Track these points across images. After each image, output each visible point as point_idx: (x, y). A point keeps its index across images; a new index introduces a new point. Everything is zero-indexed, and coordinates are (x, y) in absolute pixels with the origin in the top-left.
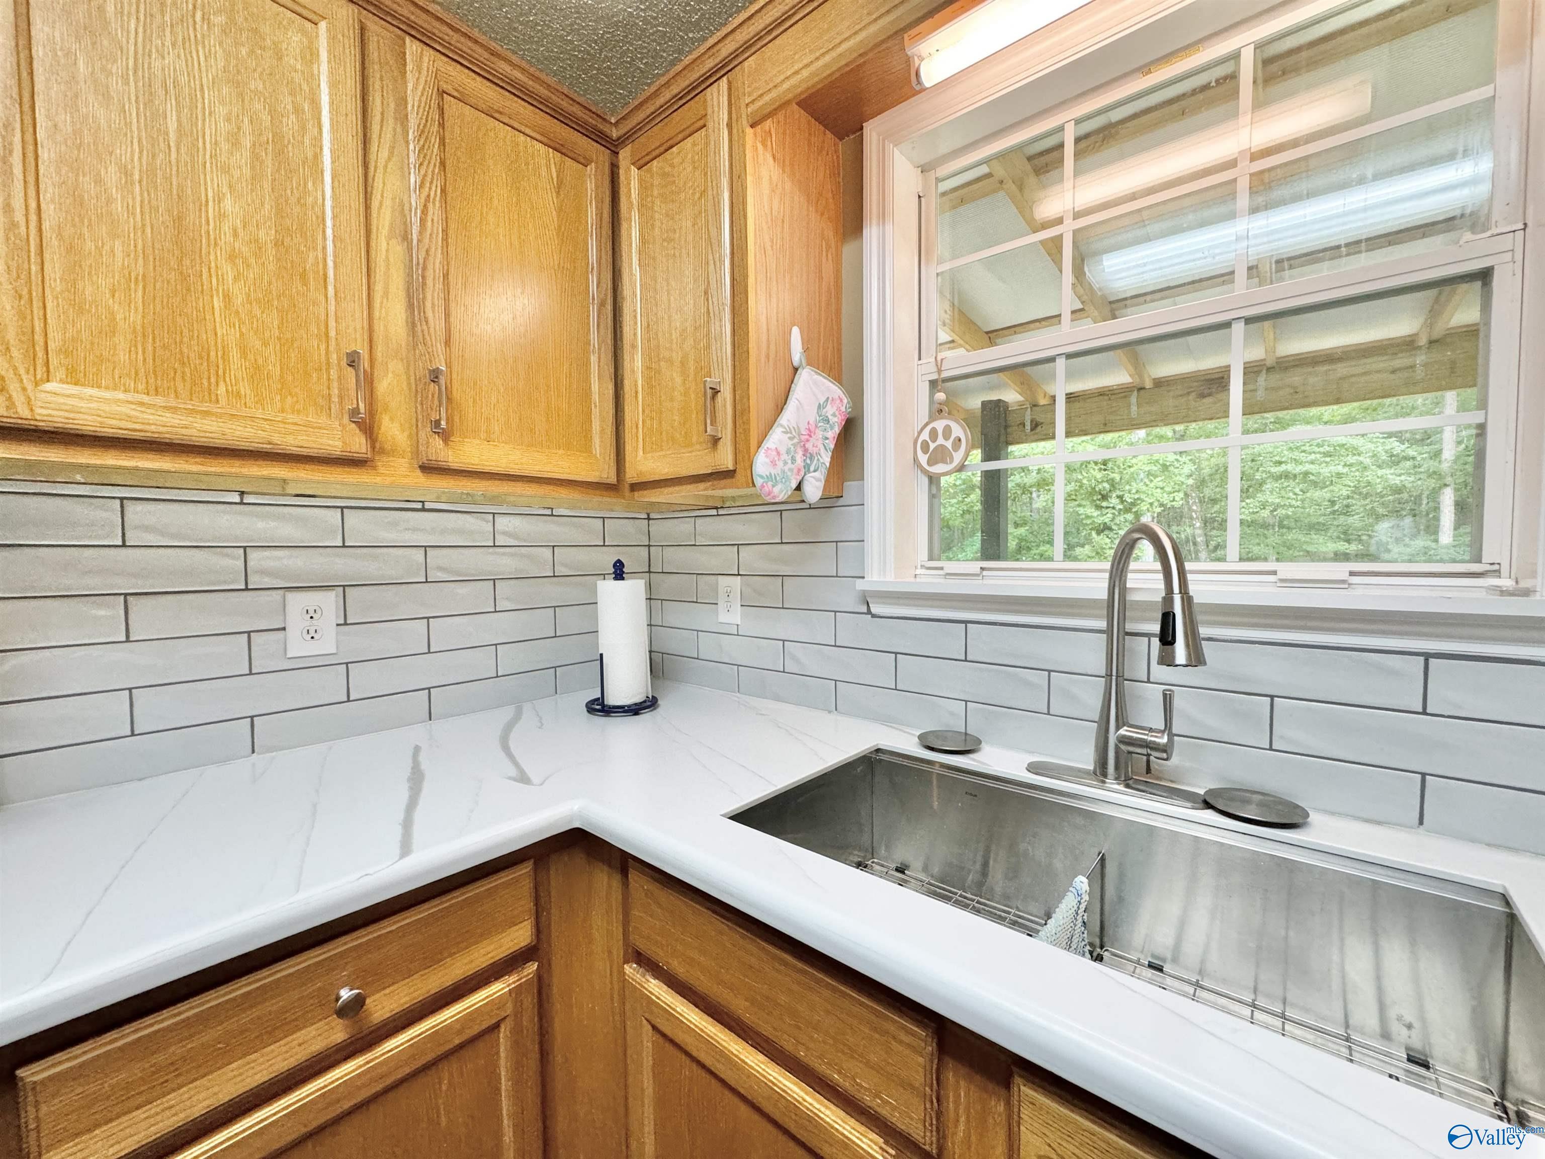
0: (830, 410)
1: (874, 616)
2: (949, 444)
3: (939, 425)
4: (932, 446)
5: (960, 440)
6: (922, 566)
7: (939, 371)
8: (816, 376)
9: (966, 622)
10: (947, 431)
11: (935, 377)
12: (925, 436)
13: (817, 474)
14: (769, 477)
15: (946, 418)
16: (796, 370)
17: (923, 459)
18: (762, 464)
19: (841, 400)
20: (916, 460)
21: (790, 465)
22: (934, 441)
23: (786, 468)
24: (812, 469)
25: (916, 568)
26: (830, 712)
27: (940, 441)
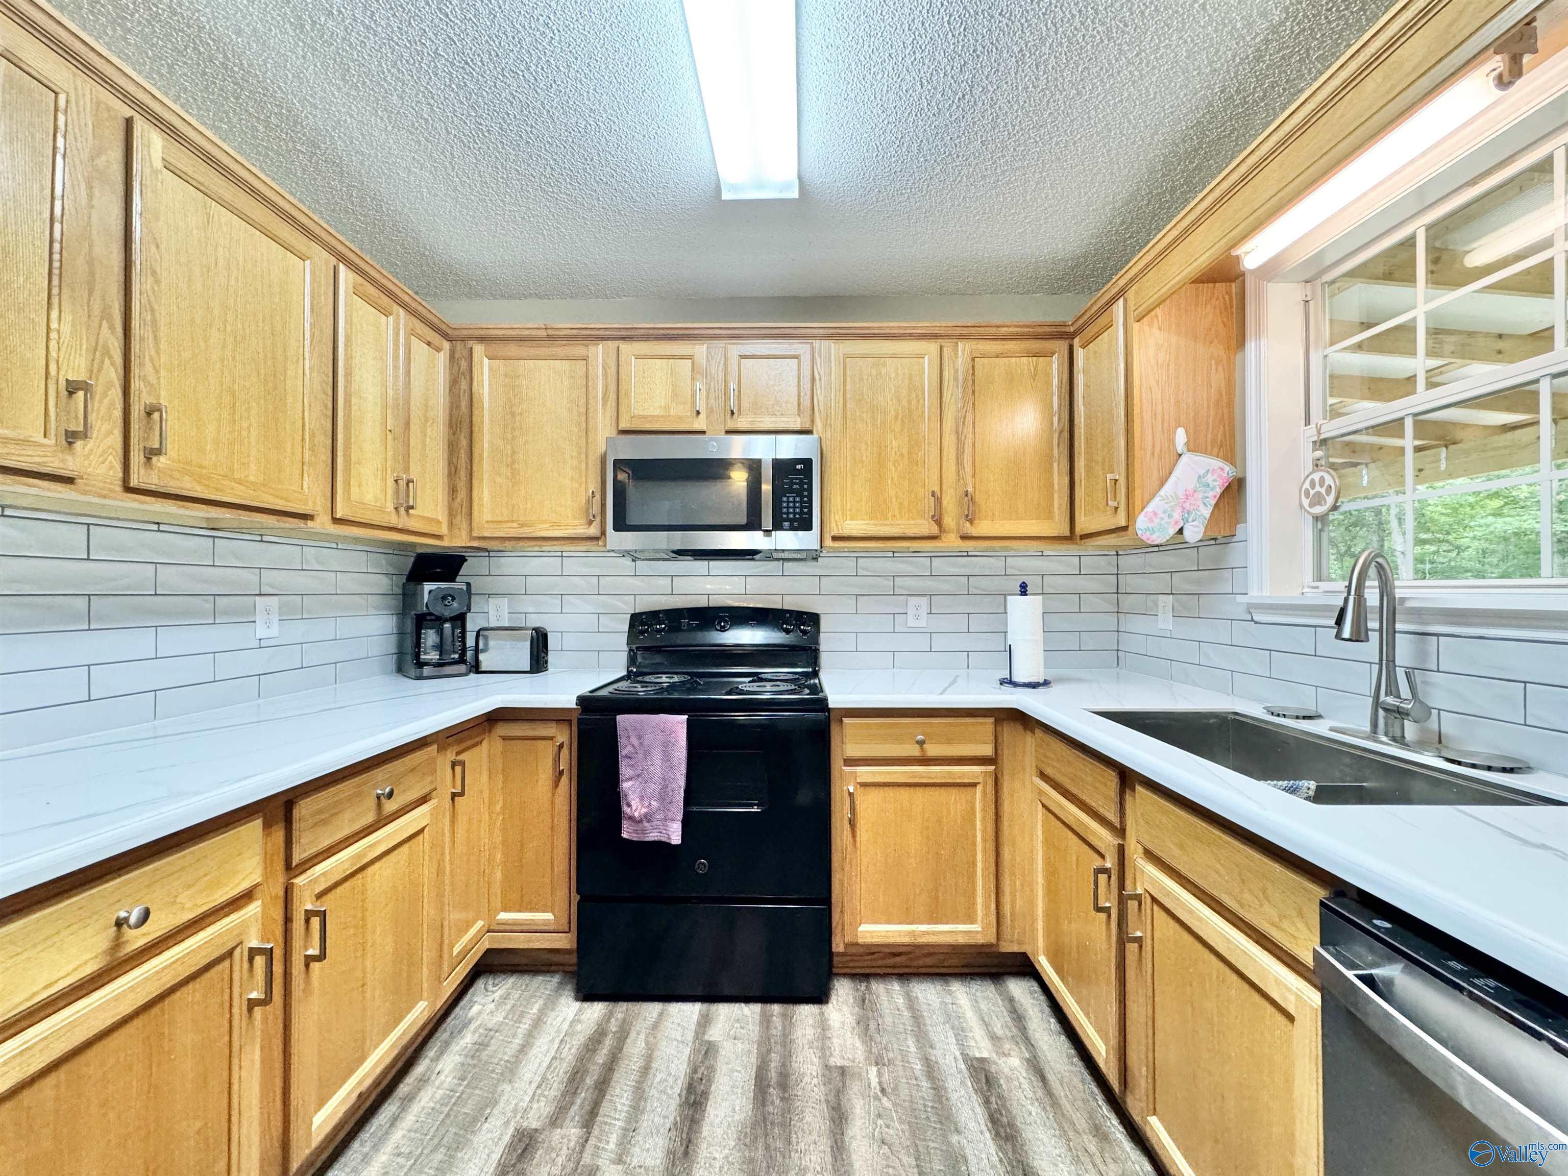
0: (1210, 478)
1: (1256, 623)
2: (1323, 491)
3: (1316, 476)
4: (1312, 492)
5: (1330, 487)
6: (1309, 587)
7: (1319, 433)
8: (1197, 458)
9: (1315, 626)
10: (1322, 480)
11: (1315, 438)
12: (1307, 485)
13: (1195, 523)
14: (1147, 529)
15: (1321, 470)
16: (1180, 455)
17: (1306, 502)
18: (1142, 523)
19: (1222, 469)
20: (1301, 506)
21: (1167, 520)
22: (1313, 489)
23: (1163, 522)
24: (1190, 520)
25: (1303, 587)
26: (1229, 695)
27: (1318, 488)
